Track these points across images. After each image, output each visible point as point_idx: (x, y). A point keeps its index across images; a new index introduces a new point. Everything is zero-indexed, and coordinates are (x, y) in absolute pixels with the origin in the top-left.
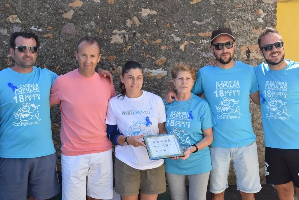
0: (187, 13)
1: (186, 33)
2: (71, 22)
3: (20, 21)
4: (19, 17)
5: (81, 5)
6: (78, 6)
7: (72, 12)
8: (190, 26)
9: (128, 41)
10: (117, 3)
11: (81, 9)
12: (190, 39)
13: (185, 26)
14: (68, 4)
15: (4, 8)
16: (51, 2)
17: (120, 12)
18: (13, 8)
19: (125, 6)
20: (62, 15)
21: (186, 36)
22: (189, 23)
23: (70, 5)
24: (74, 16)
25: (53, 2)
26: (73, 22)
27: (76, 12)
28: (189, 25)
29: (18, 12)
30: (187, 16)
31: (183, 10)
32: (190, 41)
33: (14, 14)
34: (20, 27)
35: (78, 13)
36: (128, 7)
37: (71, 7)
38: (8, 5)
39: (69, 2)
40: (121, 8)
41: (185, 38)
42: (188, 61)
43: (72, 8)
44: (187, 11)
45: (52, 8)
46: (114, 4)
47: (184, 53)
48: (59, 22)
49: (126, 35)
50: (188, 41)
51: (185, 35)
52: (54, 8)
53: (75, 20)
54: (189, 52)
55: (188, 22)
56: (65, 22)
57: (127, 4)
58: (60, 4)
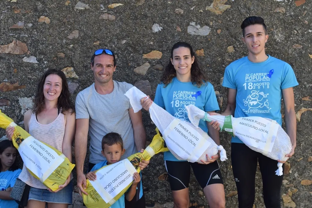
0: (304, 69)
1: (303, 97)
2: (145, 79)
3: (76, 75)
4: (75, 70)
5: (160, 57)
6: (156, 58)
7: (147, 66)
8: (309, 87)
9: (222, 106)
10: (208, 54)
11: (159, 62)
12: (309, 104)
13: (302, 87)
14: (143, 56)
15: (56, 58)
16: (119, 51)
17: (212, 66)
18: (68, 59)
19: (219, 59)
20: (133, 69)
21: (304, 101)
22: (308, 84)
23: (145, 56)
24: (150, 71)
25: (122, 52)
26: (148, 79)
27: (152, 66)
28: (307, 86)
29: (75, 64)
30: (305, 74)
31: (299, 66)
32: (309, 108)
33: (70, 67)
34: (76, 83)
35: (155, 67)
36: (223, 60)
37: (146, 60)
38: (62, 55)
39: (143, 53)
40: (213, 62)
41: (301, 103)
42: (307, 136)
43: (148, 60)
44: (305, 67)
45: (120, 60)
46: (204, 57)
47: (301, 124)
48: (129, 78)
49: (219, 98)
50: (306, 108)
51: (303, 99)
52: (123, 60)
53: (151, 76)
54: (307, 123)
55: (307, 81)
56: (138, 78)
57: (222, 57)
58: (132, 54)
